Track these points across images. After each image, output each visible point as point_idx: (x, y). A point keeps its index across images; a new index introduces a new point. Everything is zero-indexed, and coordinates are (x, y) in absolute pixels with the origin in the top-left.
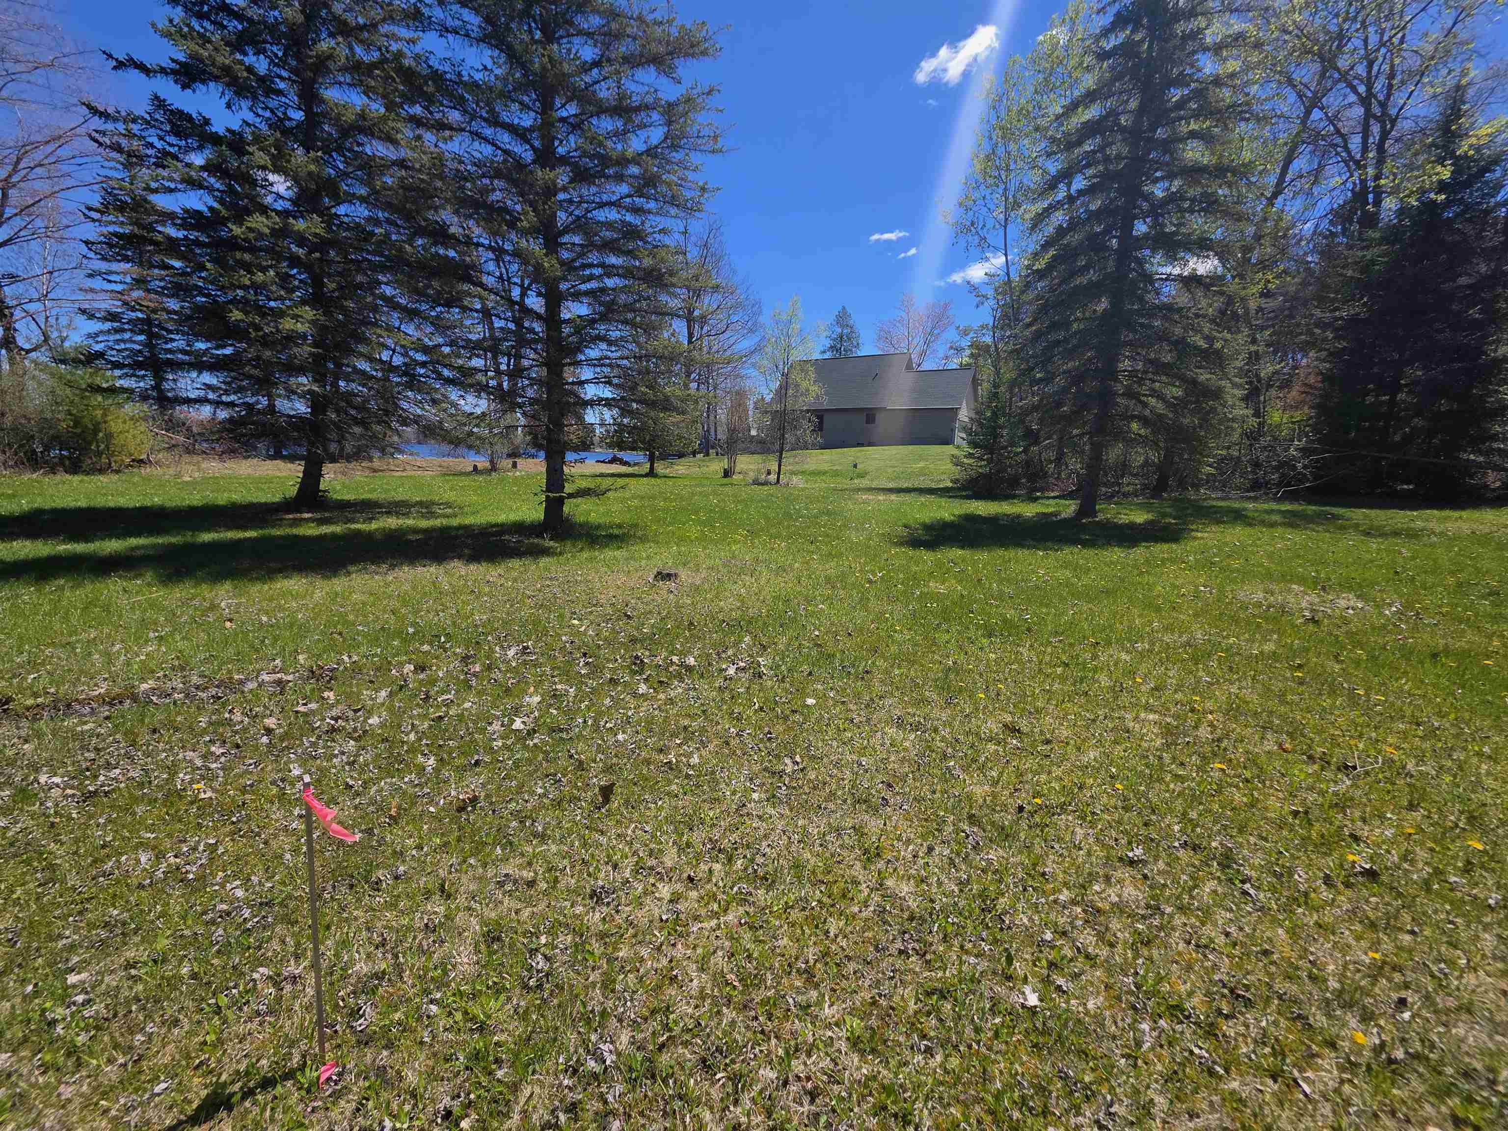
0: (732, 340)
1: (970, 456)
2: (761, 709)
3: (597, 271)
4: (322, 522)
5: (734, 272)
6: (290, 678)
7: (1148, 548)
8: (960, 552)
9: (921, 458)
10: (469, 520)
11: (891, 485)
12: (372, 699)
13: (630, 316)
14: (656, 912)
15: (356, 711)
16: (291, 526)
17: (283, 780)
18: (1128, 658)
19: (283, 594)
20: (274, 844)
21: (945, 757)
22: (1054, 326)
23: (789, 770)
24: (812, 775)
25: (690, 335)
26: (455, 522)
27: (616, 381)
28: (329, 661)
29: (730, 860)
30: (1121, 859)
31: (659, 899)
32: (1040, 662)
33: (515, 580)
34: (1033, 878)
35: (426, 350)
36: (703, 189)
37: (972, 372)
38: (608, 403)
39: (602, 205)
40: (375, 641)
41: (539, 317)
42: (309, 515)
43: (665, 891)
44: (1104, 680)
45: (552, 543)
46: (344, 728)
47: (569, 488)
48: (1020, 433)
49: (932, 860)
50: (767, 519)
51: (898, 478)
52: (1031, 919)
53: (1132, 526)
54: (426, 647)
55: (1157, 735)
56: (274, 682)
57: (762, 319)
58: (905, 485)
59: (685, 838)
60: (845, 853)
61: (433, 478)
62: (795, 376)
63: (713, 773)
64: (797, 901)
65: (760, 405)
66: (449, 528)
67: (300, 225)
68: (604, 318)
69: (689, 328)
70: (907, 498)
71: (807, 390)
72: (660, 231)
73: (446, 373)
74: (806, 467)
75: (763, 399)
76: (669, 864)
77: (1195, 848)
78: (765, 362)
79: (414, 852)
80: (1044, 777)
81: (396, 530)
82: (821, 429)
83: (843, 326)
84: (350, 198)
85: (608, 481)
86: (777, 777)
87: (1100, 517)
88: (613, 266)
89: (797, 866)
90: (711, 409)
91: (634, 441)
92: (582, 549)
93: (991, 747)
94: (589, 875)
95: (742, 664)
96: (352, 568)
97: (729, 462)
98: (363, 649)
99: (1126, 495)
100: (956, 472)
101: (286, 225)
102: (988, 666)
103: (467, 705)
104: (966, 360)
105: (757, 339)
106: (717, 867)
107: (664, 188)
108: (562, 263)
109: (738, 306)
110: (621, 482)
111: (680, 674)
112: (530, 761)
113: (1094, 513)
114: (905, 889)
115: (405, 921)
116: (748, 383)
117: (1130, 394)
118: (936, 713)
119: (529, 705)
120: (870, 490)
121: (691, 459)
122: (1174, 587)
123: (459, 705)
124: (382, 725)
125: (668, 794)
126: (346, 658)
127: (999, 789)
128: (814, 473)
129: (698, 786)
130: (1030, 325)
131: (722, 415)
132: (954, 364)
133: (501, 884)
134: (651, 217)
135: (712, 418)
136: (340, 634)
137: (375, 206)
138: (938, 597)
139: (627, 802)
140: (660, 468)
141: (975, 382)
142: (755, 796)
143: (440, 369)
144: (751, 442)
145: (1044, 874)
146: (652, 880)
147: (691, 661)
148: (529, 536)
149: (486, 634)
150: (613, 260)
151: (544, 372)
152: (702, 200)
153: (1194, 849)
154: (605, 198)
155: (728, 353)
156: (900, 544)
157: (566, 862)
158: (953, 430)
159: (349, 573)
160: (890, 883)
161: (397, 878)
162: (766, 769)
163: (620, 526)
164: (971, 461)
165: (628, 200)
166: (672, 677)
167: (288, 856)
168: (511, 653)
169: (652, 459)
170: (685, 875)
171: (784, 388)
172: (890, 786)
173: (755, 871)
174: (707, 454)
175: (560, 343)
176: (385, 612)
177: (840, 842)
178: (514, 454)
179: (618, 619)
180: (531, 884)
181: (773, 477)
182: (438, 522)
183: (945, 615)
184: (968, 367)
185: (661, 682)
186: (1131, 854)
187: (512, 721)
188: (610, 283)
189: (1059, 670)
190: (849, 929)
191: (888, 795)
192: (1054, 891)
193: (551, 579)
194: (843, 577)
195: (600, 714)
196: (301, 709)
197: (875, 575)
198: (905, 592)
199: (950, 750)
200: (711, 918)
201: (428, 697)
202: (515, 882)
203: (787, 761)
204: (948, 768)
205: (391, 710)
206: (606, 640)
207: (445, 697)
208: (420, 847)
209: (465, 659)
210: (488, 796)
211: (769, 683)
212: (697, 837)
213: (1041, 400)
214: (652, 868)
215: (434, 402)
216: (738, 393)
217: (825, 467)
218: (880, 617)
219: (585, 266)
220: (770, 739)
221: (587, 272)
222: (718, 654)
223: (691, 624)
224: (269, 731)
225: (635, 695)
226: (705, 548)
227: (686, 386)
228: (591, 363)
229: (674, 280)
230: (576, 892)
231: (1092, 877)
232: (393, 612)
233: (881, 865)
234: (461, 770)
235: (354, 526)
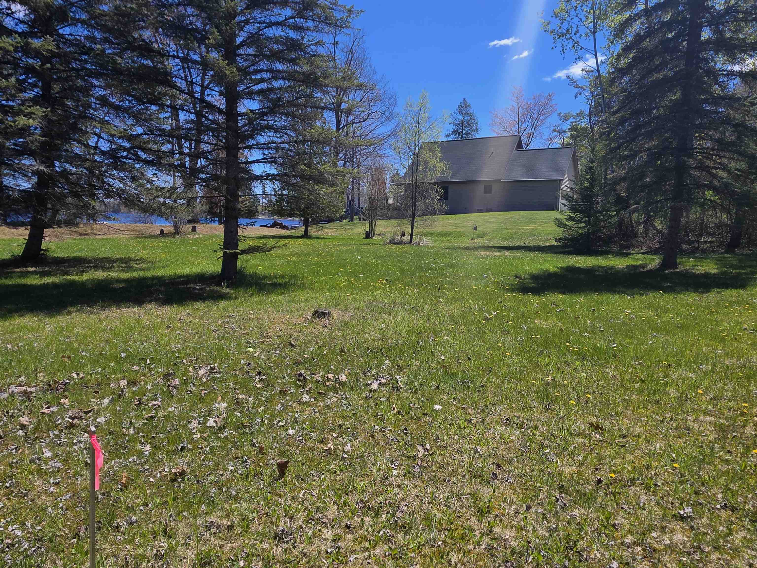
0: (373, 126)
1: (570, 219)
2: (399, 412)
3: (266, 76)
4: (43, 274)
5: (375, 73)
6: (33, 389)
7: (718, 293)
8: (561, 296)
9: (530, 222)
10: (160, 273)
11: (505, 244)
12: (97, 405)
13: (291, 109)
14: (323, 548)
15: (87, 413)
16: (19, 277)
17: (39, 459)
18: (694, 376)
19: (21, 328)
20: (39, 502)
21: (542, 446)
22: (636, 113)
23: (421, 455)
24: (439, 459)
25: (338, 123)
26: (149, 274)
27: (280, 160)
28: (62, 377)
29: (377, 514)
30: (674, 516)
31: (325, 539)
32: (622, 380)
33: (201, 318)
34: (606, 527)
35: (130, 138)
36: (350, 11)
37: (572, 149)
38: (273, 178)
39: (271, 25)
40: (96, 362)
41: (220, 111)
42: (33, 269)
43: (329, 534)
44: (672, 392)
45: (228, 290)
46: (79, 425)
47: (242, 246)
48: (612, 199)
49: (531, 515)
50: (402, 271)
51: (512, 237)
52: (602, 555)
53: (706, 275)
54: (136, 368)
55: (711, 432)
56: (21, 393)
57: (397, 110)
58: (518, 244)
59: (343, 500)
60: (463, 511)
61: (127, 239)
62: (426, 155)
63: (362, 457)
64: (427, 541)
65: (395, 179)
66: (145, 279)
67: (36, 43)
68: (272, 111)
69: (337, 117)
70: (518, 254)
71: (434, 166)
72: (316, 44)
73: (144, 156)
74: (433, 230)
75: (398, 174)
76: (331, 517)
77: (733, 509)
78: (400, 144)
79: (141, 508)
80: (619, 461)
81: (103, 281)
82: (446, 198)
83: (464, 114)
84: (75, 22)
85: (272, 242)
86: (411, 460)
87: (680, 268)
88: (279, 71)
89: (428, 519)
90: (355, 182)
91: (292, 209)
92: (252, 295)
93: (579, 440)
94: (272, 523)
95: (384, 381)
96: (72, 309)
97: (370, 227)
98: (87, 369)
99: (704, 251)
100: (560, 232)
101: (27, 44)
102: (580, 382)
103: (171, 409)
104: (567, 140)
105: (393, 126)
106: (367, 519)
107: (319, 11)
108: (239, 69)
109: (378, 99)
110: (282, 242)
111: (334, 387)
112: (223, 448)
113: (675, 266)
114: (508, 534)
115: (141, 551)
116: (385, 162)
117: (702, 167)
118: (536, 415)
119: (218, 409)
120: (488, 248)
121: (338, 223)
122: (738, 323)
123: (165, 409)
124: (108, 423)
125: (329, 471)
126: (75, 375)
127: (584, 468)
128: (441, 235)
129: (351, 465)
130: (615, 113)
131: (364, 187)
132: (557, 143)
133: (208, 528)
134: (309, 33)
135: (356, 190)
136: (69, 357)
137: (93, 27)
138: (542, 331)
139: (298, 477)
140: (313, 231)
141: (575, 160)
142: (395, 472)
143: (140, 153)
144: (388, 209)
145: (614, 525)
146: (319, 527)
147: (343, 378)
148: (209, 285)
149: (182, 358)
150: (279, 66)
151: (223, 155)
152: (349, 20)
153: (733, 511)
154: (273, 19)
155: (370, 136)
156: (512, 290)
157: (255, 515)
158: (557, 198)
159: (70, 313)
160: (497, 530)
161: (132, 524)
162: (403, 455)
163: (283, 277)
164: (570, 223)
165: (291, 21)
166: (329, 389)
167: (50, 510)
168: (201, 372)
169: (306, 224)
170: (343, 524)
171: (415, 164)
172: (499, 466)
173: (396, 521)
174: (352, 220)
175: (236, 131)
176: (101, 341)
177: (460, 503)
178: (193, 221)
179: (285, 347)
180: (230, 528)
181: (406, 238)
182: (135, 274)
183: (547, 345)
184: (569, 145)
185: (320, 393)
186: (682, 512)
187: (206, 421)
188: (276, 84)
189: (637, 385)
190: (466, 559)
191: (497, 472)
192: (622, 537)
193: (229, 317)
194: (464, 316)
195: (273, 416)
196: (46, 411)
197: (490, 314)
198: (515, 327)
199: (547, 442)
200: (363, 551)
201: (140, 403)
202: (218, 527)
203: (420, 448)
204: (544, 454)
205: (114, 412)
206: (275, 362)
207: (154, 403)
208: (146, 505)
209: (167, 376)
210: (192, 471)
211: (405, 395)
212: (352, 499)
213: (627, 173)
214: (318, 519)
215: (134, 179)
216: (377, 169)
217: (450, 229)
218: (493, 346)
219: (257, 72)
220: (406, 434)
221: (258, 76)
222: (364, 374)
223: (342, 351)
224: (23, 427)
225: (300, 402)
226: (352, 294)
227: (335, 165)
228: (260, 147)
229: (327, 81)
230: (264, 535)
231: (651, 528)
232: (108, 342)
233: (491, 518)
234: (171, 453)
235: (69, 277)
